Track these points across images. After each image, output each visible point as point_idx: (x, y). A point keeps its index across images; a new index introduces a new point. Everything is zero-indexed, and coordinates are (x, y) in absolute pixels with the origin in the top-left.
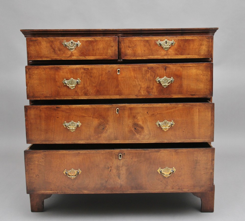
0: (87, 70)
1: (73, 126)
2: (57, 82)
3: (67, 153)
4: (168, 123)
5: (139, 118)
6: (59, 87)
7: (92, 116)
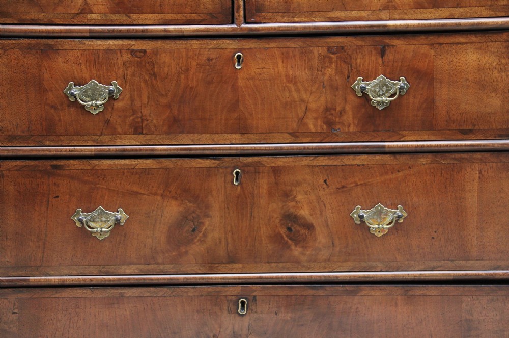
0: (142, 54)
1: (102, 221)
2: (46, 90)
3: (86, 296)
4: (388, 212)
5: (300, 197)
6: (52, 107)
7: (162, 192)
